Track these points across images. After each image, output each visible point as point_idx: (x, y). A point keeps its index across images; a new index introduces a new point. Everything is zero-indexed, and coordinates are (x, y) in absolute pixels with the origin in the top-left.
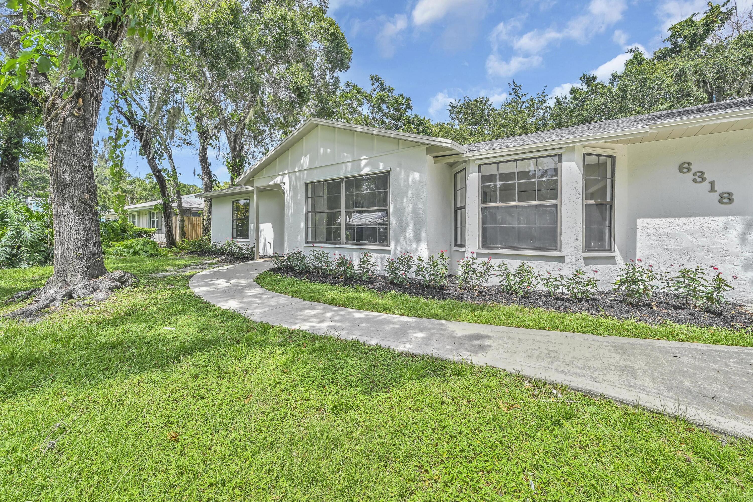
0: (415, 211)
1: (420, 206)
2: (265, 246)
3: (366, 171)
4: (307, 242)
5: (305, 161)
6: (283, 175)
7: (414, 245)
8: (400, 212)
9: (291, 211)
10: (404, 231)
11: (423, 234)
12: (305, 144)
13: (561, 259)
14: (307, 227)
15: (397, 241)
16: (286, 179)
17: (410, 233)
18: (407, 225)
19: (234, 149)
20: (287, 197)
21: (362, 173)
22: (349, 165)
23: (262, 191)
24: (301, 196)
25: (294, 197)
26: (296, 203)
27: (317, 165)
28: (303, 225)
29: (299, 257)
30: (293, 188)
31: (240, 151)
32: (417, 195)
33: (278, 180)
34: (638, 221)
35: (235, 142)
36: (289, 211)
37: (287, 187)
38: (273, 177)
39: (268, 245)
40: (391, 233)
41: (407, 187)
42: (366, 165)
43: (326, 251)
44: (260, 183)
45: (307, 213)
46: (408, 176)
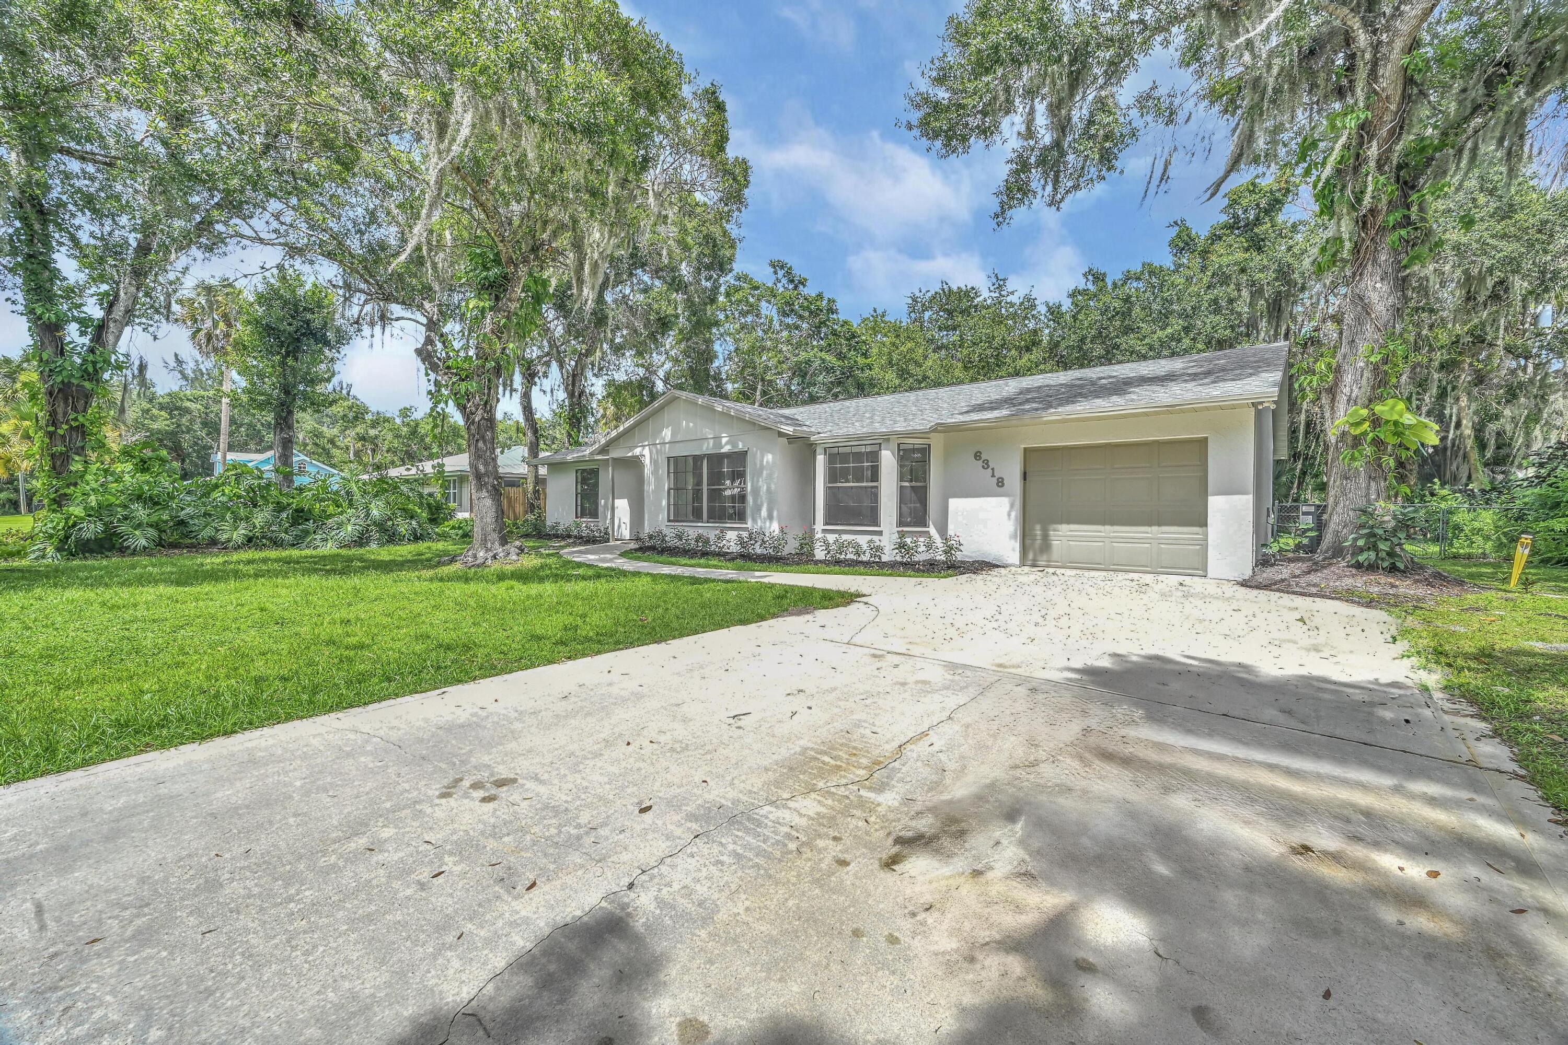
0: (769, 490)
1: (773, 487)
2: (619, 526)
3: (726, 449)
4: (669, 521)
5: (667, 434)
6: (644, 446)
7: (768, 524)
8: (756, 491)
9: (652, 487)
10: (759, 509)
11: (775, 514)
12: (667, 415)
13: (880, 533)
14: (669, 505)
15: (754, 520)
16: (646, 452)
17: (764, 512)
18: (761, 505)
19: (571, 395)
20: (648, 470)
21: (723, 451)
22: (711, 442)
23: (620, 463)
24: (663, 471)
25: (655, 472)
26: (658, 479)
27: (679, 438)
28: (664, 503)
29: (661, 535)
30: (654, 462)
31: (580, 396)
32: (770, 476)
33: (637, 451)
34: (951, 500)
35: (573, 385)
36: (650, 487)
37: (647, 461)
38: (632, 448)
39: (623, 526)
40: (749, 511)
41: (762, 468)
42: (727, 443)
43: (686, 529)
44: (615, 454)
45: (669, 489)
46: (763, 457)
